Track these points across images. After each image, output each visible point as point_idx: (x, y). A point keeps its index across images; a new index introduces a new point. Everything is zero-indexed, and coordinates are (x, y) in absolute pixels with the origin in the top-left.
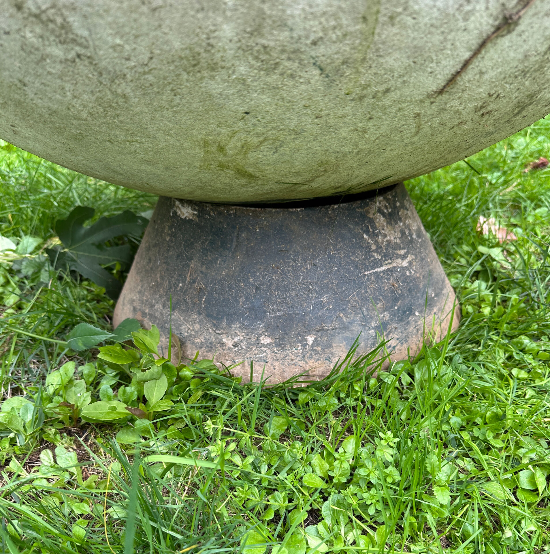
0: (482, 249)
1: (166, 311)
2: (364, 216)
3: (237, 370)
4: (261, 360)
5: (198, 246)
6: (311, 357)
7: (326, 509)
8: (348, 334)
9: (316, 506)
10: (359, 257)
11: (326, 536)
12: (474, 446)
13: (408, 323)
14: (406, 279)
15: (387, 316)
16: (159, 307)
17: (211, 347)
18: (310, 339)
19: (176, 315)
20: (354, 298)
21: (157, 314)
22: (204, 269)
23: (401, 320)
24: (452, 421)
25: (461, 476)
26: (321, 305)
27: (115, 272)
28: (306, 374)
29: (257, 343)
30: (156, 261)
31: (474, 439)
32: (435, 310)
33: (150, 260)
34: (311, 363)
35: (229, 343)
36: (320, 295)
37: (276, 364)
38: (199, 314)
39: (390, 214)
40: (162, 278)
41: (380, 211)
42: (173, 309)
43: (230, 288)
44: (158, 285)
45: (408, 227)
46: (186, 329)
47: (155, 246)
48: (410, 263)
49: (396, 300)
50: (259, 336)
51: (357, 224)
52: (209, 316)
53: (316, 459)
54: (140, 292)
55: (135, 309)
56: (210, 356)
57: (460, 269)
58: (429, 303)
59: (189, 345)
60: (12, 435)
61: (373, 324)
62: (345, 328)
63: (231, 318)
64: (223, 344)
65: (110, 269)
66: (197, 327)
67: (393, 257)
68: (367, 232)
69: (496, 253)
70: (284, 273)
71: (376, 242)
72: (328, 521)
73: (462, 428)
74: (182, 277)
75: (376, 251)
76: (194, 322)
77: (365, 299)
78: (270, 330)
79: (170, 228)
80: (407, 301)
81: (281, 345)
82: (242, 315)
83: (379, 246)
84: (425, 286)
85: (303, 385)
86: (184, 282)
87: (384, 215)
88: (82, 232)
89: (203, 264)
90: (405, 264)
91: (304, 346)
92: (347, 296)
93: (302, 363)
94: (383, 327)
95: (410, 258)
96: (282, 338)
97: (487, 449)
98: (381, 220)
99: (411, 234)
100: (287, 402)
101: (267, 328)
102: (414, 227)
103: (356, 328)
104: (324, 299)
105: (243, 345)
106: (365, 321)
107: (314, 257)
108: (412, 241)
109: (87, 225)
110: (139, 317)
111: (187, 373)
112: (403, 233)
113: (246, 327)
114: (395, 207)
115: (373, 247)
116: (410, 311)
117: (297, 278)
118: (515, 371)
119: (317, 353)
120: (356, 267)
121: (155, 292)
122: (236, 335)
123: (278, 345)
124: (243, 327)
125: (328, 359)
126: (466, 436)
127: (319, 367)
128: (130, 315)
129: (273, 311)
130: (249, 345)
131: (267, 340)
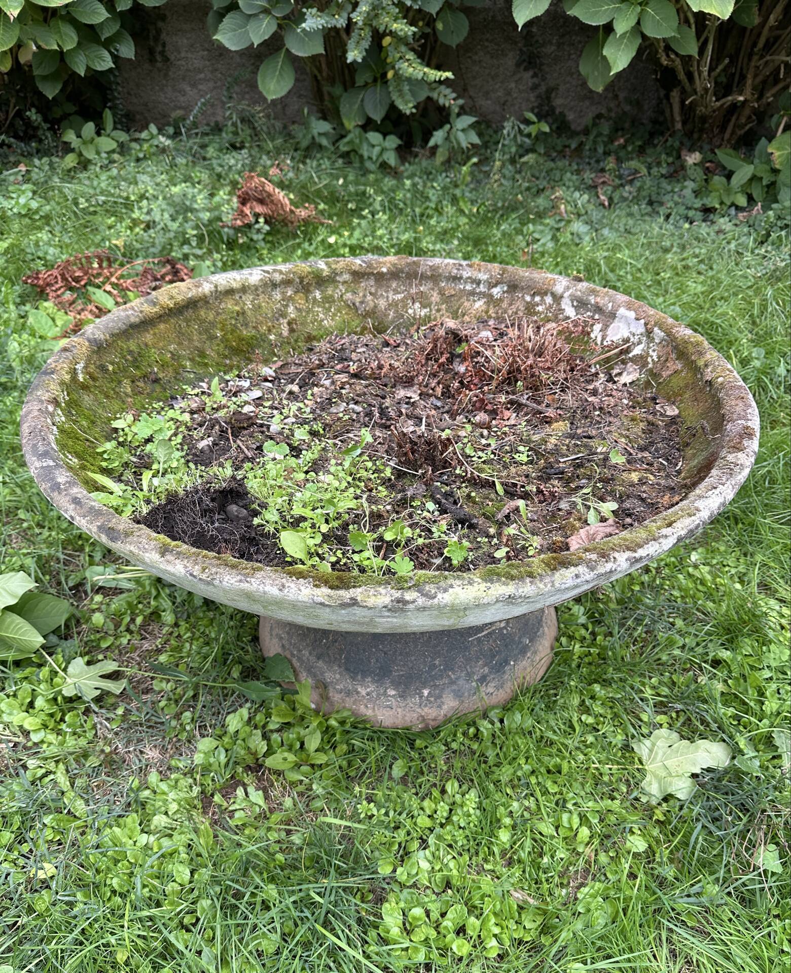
1: (313, 659)
3: (369, 714)
4: (388, 707)
6: (426, 706)
7: (432, 840)
8: (454, 687)
11: (431, 858)
12: (538, 790)
13: (504, 672)
14: (503, 638)
15: (486, 670)
16: (306, 653)
17: (349, 693)
18: (426, 692)
19: (320, 664)
20: (460, 660)
21: (304, 658)
23: (499, 671)
24: (524, 769)
25: (526, 813)
26: (435, 667)
28: (423, 719)
29: (385, 694)
31: (539, 784)
32: (529, 655)
34: (426, 709)
35: (363, 692)
36: (434, 659)
37: (399, 710)
38: (340, 666)
42: (318, 659)
43: (364, 650)
46: (329, 676)
48: (507, 623)
49: (494, 656)
50: (387, 688)
52: (347, 669)
53: (426, 802)
54: (288, 633)
55: (283, 646)
58: (524, 650)
59: (331, 689)
60: (212, 774)
61: (475, 678)
62: (453, 682)
63: (365, 674)
64: (358, 693)
66: (338, 676)
70: (406, 642)
72: (432, 848)
73: (532, 772)
74: (325, 635)
76: (335, 673)
77: (468, 660)
78: (396, 684)
80: (503, 655)
81: (402, 696)
82: (373, 672)
84: (520, 638)
85: (420, 726)
86: (327, 639)
90: (502, 625)
91: (421, 697)
92: (454, 659)
93: (419, 710)
94: (483, 679)
96: (404, 692)
97: (545, 792)
101: (392, 683)
103: (461, 682)
104: (437, 662)
105: (374, 694)
106: (469, 675)
110: (288, 655)
111: (333, 722)
113: (377, 682)
116: (507, 662)
117: (416, 646)
119: (431, 702)
120: (462, 635)
121: (302, 640)
122: (368, 686)
124: (374, 681)
125: (440, 707)
126: (533, 780)
127: (432, 713)
128: (280, 650)
129: (397, 671)
130: (378, 695)
131: (393, 693)
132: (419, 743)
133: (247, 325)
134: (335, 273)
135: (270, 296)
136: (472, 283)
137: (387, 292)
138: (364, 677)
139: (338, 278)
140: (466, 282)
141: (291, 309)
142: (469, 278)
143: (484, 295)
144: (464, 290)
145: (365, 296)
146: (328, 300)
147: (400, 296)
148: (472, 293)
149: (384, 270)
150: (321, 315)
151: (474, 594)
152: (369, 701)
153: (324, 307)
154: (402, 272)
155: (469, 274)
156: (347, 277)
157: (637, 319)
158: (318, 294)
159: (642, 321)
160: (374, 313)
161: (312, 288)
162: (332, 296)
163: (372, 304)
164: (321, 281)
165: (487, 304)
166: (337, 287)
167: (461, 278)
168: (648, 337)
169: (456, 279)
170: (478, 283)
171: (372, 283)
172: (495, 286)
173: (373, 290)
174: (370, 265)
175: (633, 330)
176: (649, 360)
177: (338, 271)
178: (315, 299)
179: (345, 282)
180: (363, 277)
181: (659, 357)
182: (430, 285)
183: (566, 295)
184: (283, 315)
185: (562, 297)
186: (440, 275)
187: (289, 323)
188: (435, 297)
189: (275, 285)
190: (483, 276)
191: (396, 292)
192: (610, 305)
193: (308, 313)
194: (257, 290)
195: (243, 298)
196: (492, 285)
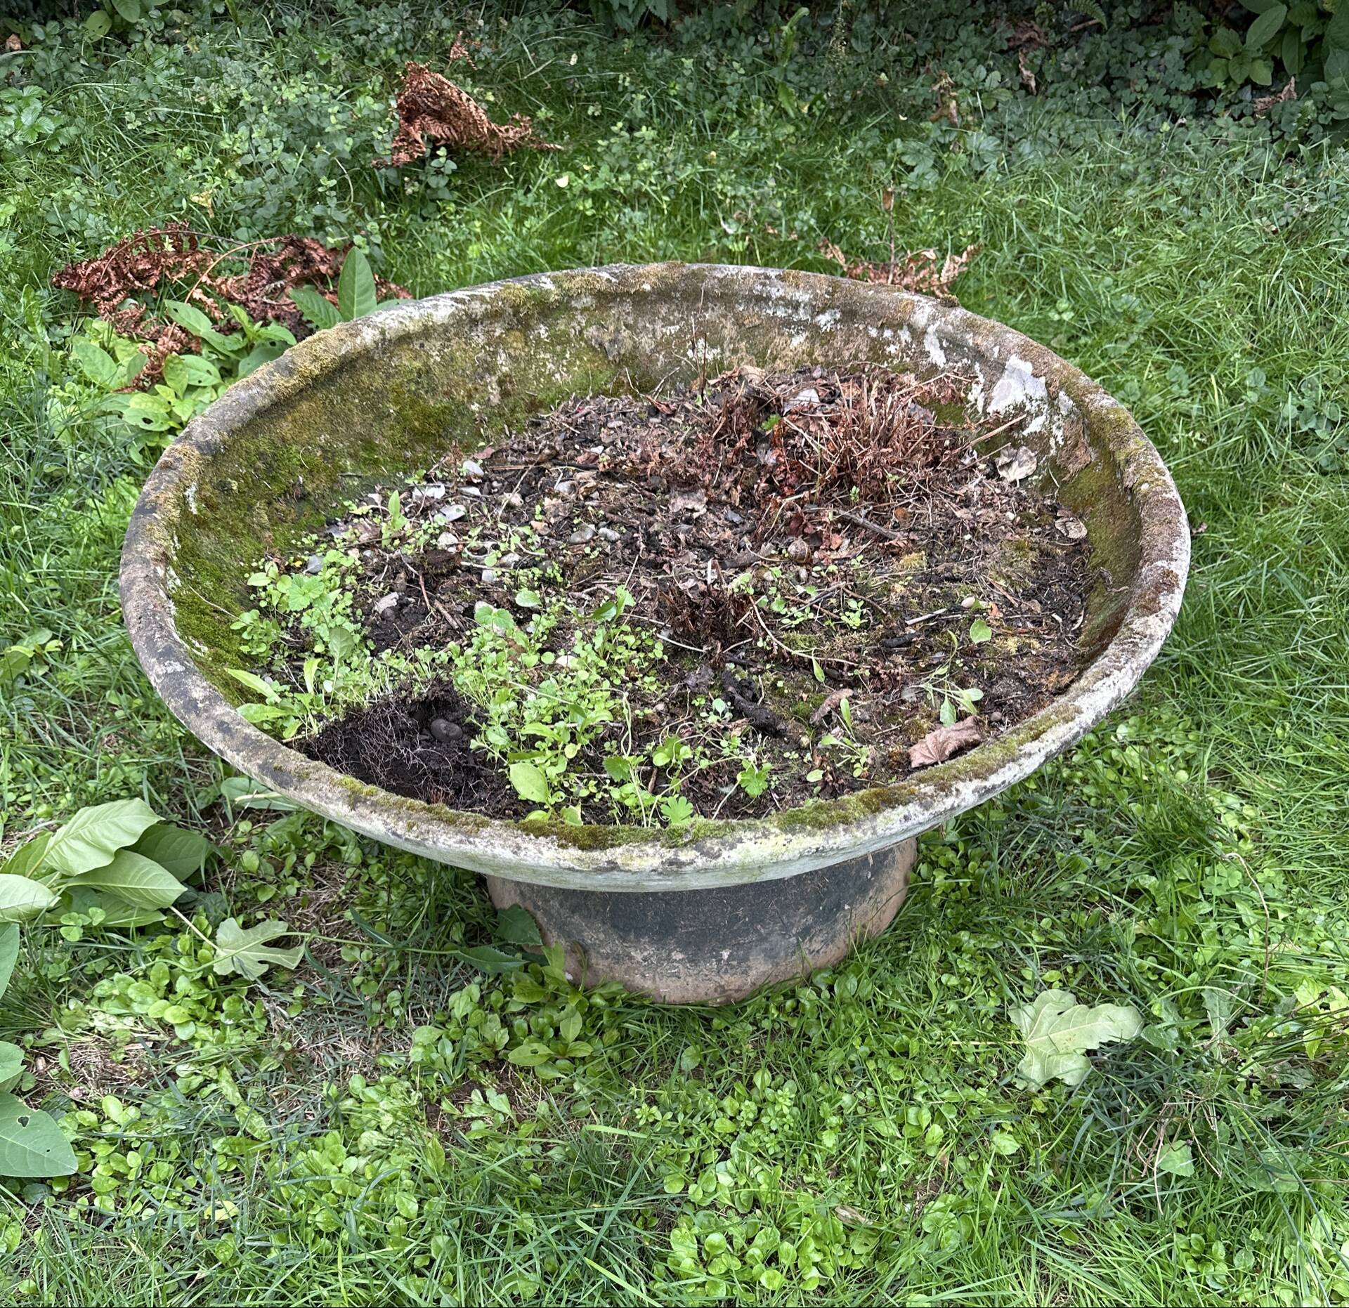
1: (564, 912)
3: (647, 985)
4: (673, 976)
6: (726, 972)
7: (734, 1149)
8: (767, 945)
11: (734, 1171)
12: (877, 1079)
13: (835, 921)
15: (810, 919)
16: (555, 904)
17: (618, 959)
18: (725, 954)
19: (576, 919)
20: (773, 908)
21: (554, 912)
23: (827, 920)
25: (860, 1109)
26: (737, 918)
28: (722, 989)
29: (669, 958)
31: (878, 1070)
32: (871, 893)
34: (726, 977)
35: (639, 957)
36: (737, 909)
37: (689, 979)
38: (604, 922)
42: (573, 912)
43: (637, 900)
46: (589, 937)
49: (820, 900)
50: (671, 951)
52: (614, 926)
55: (522, 894)
58: (864, 888)
59: (593, 954)
60: (437, 1074)
61: (794, 931)
62: (763, 939)
63: (639, 933)
64: (631, 958)
66: (602, 936)
72: (736, 1159)
73: (870, 1058)
76: (598, 930)
77: (784, 907)
78: (683, 946)
80: (834, 897)
81: (693, 961)
82: (651, 929)
84: (858, 871)
85: (719, 1000)
91: (719, 961)
92: (765, 906)
93: (717, 979)
94: (805, 933)
96: (695, 955)
97: (886, 1081)
101: (678, 943)
103: (774, 938)
104: (740, 913)
105: (654, 960)
106: (786, 929)
111: (598, 1000)
113: (657, 942)
116: (839, 907)
119: (732, 967)
122: (645, 949)
123: (691, 961)
124: (651, 942)
125: (745, 973)
126: (871, 1065)
127: (733, 981)
128: (518, 900)
129: (685, 927)
130: (659, 960)
131: (678, 956)
132: (717, 1023)
133: (433, 390)
134: (568, 296)
135: (468, 341)
136: (786, 306)
137: (653, 322)
138: (638, 937)
139: (573, 304)
140: (776, 305)
141: (502, 358)
142: (782, 298)
143: (803, 325)
144: (774, 317)
145: (617, 330)
146: (559, 339)
147: (673, 329)
148: (787, 323)
149: (647, 287)
150: (550, 366)
152: (648, 968)
153: (554, 352)
154: (676, 290)
155: (781, 293)
156: (587, 301)
157: (1035, 376)
158: (543, 331)
159: (1043, 380)
160: (634, 358)
161: (533, 322)
162: (566, 333)
163: (629, 344)
164: (546, 309)
165: (811, 339)
166: (572, 318)
167: (769, 298)
168: (1051, 405)
169: (762, 300)
170: (796, 306)
171: (629, 308)
172: (822, 311)
173: (630, 320)
174: (623, 280)
175: (1031, 392)
176: (1052, 442)
177: (573, 292)
178: (538, 339)
179: (585, 309)
180: (614, 300)
181: (1065, 439)
182: (720, 309)
183: (931, 329)
184: (491, 369)
185: (924, 332)
186: (735, 294)
187: (501, 383)
188: (729, 330)
189: (474, 322)
190: (803, 296)
191: (667, 322)
192: (996, 349)
193: (529, 362)
194: (446, 331)
195: (427, 347)
196: (817, 311)
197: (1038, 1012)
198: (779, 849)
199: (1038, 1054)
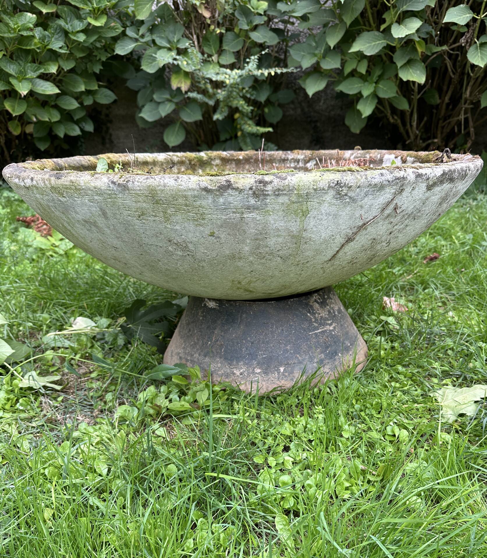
0: (383, 318)
1: (201, 358)
2: (307, 304)
3: (242, 387)
4: (255, 381)
5: (219, 322)
6: (282, 379)
7: (292, 446)
9: (288, 445)
10: (306, 325)
11: (293, 456)
12: (366, 418)
13: (335, 360)
14: (332, 336)
15: (323, 356)
16: (196, 355)
17: (227, 376)
18: (282, 369)
19: (207, 359)
20: (304, 347)
21: (196, 360)
22: (223, 334)
23: (331, 358)
24: (355, 407)
26: (287, 351)
27: (161, 338)
28: (280, 387)
29: (253, 373)
30: (194, 330)
31: (366, 415)
32: (351, 353)
33: (190, 330)
34: (283, 382)
35: (238, 373)
36: (287, 346)
37: (264, 383)
38: (221, 358)
39: (321, 302)
40: (198, 339)
41: (316, 301)
42: (205, 356)
43: (238, 343)
44: (195, 344)
45: (333, 309)
46: (213, 367)
47: (193, 322)
48: (334, 328)
49: (327, 347)
50: (254, 368)
51: (303, 308)
52: (226, 359)
53: (287, 425)
54: (184, 348)
55: (180, 358)
56: (227, 380)
57: (370, 330)
58: (347, 349)
59: (214, 375)
60: (127, 423)
61: (315, 360)
62: (300, 363)
63: (238, 359)
64: (234, 374)
65: (158, 336)
66: (219, 365)
67: (324, 325)
68: (310, 312)
69: (391, 320)
70: (266, 334)
71: (315, 317)
73: (361, 411)
74: (210, 339)
75: (315, 322)
76: (217, 362)
77: (310, 347)
78: (260, 365)
79: (202, 313)
80: (333, 348)
81: (266, 373)
82: (245, 357)
83: (316, 320)
84: (344, 340)
85: (279, 392)
86: (211, 341)
87: (318, 303)
88: (140, 314)
89: (222, 331)
90: (331, 328)
91: (279, 373)
92: (300, 346)
93: (278, 382)
94: (321, 362)
95: (334, 325)
96: (266, 369)
97: (372, 417)
98: (316, 306)
99: (334, 312)
100: (272, 402)
101: (258, 364)
102: (336, 308)
103: (306, 362)
104: (288, 348)
105: (246, 374)
106: (311, 359)
107: (282, 326)
108: (335, 316)
109: (142, 311)
110: (184, 362)
111: (217, 388)
112: (329, 312)
113: (247, 364)
114: (324, 298)
115: (313, 320)
116: (336, 354)
117: (273, 337)
118: (393, 384)
119: (286, 376)
120: (305, 331)
121: (194, 348)
122: (242, 368)
123: (265, 373)
124: (245, 364)
125: (292, 380)
126: (363, 414)
127: (288, 384)
128: (178, 362)
129: (262, 355)
130: (248, 374)
131: (258, 371)
132: (279, 399)
134: (211, 159)
136: (294, 162)
138: (238, 362)
139: (213, 162)
140: (290, 162)
142: (293, 159)
149: (241, 157)
151: (313, 178)
152: (242, 378)
154: (252, 158)
155: (292, 157)
156: (218, 162)
157: (396, 157)
159: (399, 158)
161: (197, 168)
164: (202, 163)
166: (212, 168)
167: (287, 160)
169: (285, 160)
170: (298, 161)
171: (234, 166)
172: (308, 162)
173: (234, 170)
174: (232, 155)
177: (213, 158)
179: (217, 165)
180: (228, 162)
183: (352, 157)
186: (275, 159)
189: (174, 164)
190: (301, 157)
192: (379, 156)
194: (162, 165)
195: (154, 169)
196: (306, 162)
197: (444, 393)
198: (317, 178)
199: (450, 408)
